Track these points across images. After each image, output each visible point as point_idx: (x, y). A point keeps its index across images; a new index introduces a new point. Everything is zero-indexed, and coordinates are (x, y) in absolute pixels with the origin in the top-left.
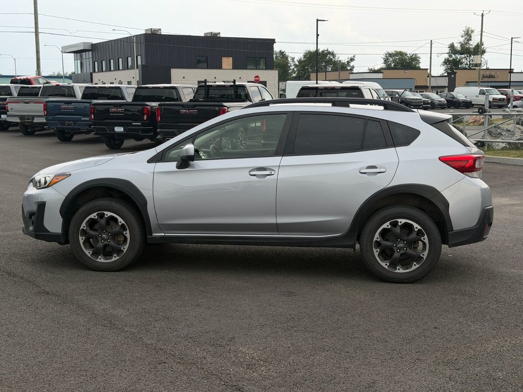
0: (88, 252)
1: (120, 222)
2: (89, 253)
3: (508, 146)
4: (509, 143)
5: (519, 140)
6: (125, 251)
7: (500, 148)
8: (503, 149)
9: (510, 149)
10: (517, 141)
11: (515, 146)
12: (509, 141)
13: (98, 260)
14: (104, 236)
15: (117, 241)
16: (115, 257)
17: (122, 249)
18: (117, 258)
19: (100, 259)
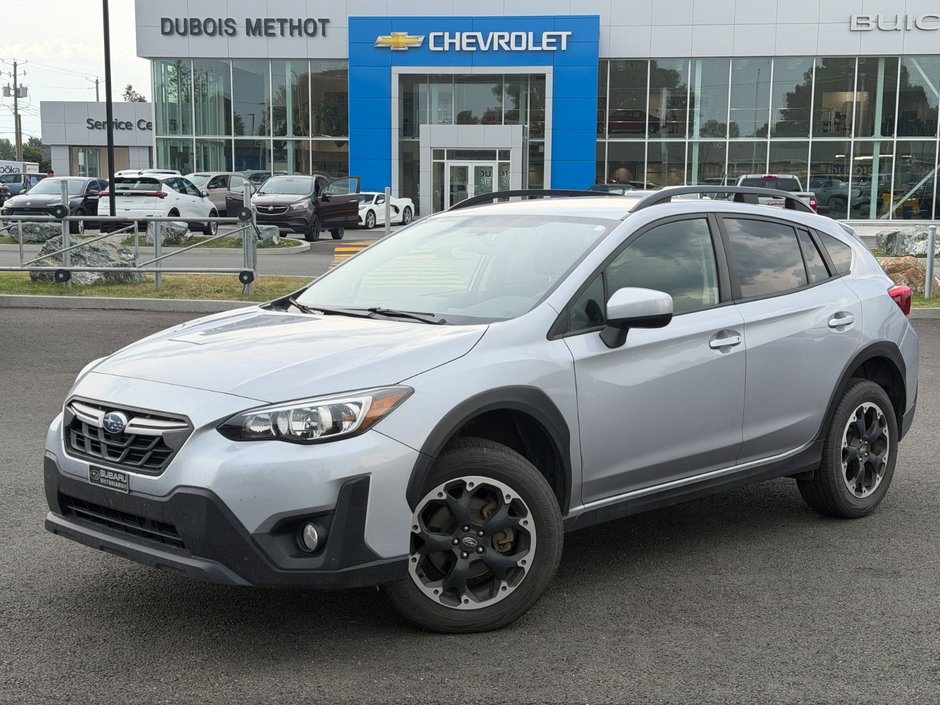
0: (432, 592)
1: (508, 496)
2: (436, 592)
3: (104, 278)
4: (106, 273)
5: (117, 265)
6: (527, 568)
7: (89, 282)
8: (96, 284)
9: (107, 284)
10: (117, 269)
11: (115, 277)
12: (104, 268)
13: (462, 606)
14: (468, 540)
15: (499, 545)
16: (504, 588)
17: (519, 564)
18: (510, 590)
19: (466, 601)
